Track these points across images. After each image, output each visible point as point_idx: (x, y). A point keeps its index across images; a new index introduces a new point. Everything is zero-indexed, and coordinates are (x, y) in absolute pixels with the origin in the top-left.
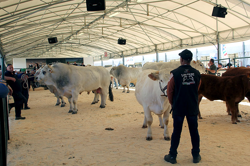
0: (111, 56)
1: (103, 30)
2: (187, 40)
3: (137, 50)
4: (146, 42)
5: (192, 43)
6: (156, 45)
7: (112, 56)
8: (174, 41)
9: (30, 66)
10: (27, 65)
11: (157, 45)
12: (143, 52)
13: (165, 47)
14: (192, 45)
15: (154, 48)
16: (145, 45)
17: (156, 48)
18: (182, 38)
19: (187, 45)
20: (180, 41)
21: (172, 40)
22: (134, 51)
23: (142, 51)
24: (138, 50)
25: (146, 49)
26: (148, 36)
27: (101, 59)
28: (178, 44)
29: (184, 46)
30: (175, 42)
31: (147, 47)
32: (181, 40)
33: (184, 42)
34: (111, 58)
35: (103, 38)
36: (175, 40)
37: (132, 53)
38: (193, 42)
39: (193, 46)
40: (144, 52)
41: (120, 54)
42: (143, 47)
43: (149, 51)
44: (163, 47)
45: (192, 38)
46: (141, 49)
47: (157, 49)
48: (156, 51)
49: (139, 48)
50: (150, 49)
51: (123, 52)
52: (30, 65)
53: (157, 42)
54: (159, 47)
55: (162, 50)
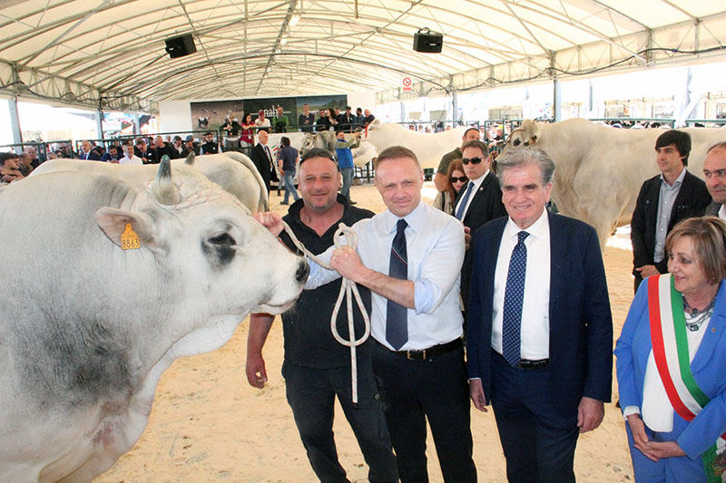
0: (422, 88)
1: (357, 4)
2: (674, 31)
3: (492, 72)
4: (515, 44)
5: (697, 44)
6: (552, 55)
7: (426, 89)
8: (619, 37)
9: (200, 122)
10: (192, 119)
11: (555, 53)
12: (510, 77)
13: (583, 59)
14: (695, 52)
15: (546, 63)
16: (516, 53)
17: (552, 64)
18: (651, 26)
19: (675, 51)
20: (644, 38)
21: (613, 35)
22: (485, 75)
23: (507, 74)
24: (496, 69)
25: (520, 70)
26: (520, 20)
27: (399, 98)
28: (635, 51)
29: (660, 55)
30: (625, 42)
31: (521, 60)
32: (649, 31)
33: (660, 40)
34: (422, 94)
35: (377, 33)
36: (622, 32)
37: (478, 82)
38: (701, 38)
39: (701, 55)
40: (513, 80)
41: (446, 83)
42: (510, 62)
43: (530, 73)
44: (575, 61)
45: (698, 21)
46: (506, 67)
47: (556, 67)
48: (551, 74)
49: (498, 65)
50: (532, 69)
51: (454, 78)
52: (202, 119)
53: (554, 45)
54: (561, 61)
55: (571, 70)
